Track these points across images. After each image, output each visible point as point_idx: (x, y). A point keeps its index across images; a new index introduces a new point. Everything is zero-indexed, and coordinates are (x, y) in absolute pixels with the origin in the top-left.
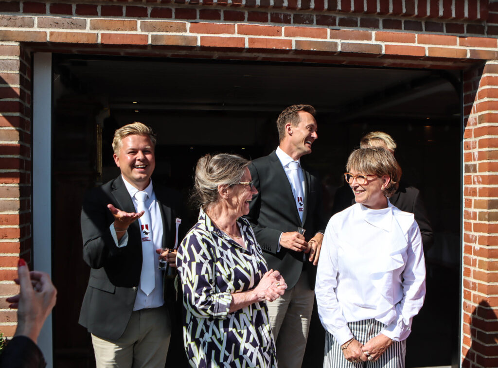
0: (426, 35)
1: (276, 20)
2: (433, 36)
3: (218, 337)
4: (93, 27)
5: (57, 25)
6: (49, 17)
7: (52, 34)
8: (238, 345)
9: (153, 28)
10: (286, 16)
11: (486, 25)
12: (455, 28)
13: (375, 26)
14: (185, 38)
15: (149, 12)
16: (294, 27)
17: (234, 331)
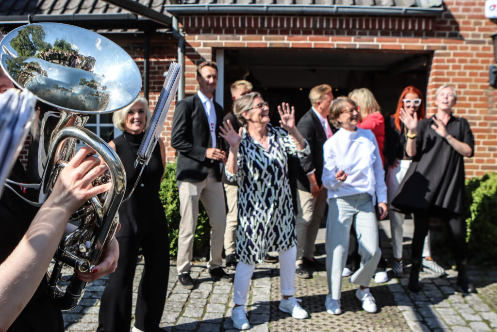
0: (403, 39)
1: (327, 33)
2: (407, 39)
3: (254, 200)
4: (244, 39)
5: (227, 39)
6: (224, 36)
7: (225, 43)
8: (253, 209)
9: (270, 39)
10: (332, 32)
11: (436, 32)
12: (418, 34)
13: (376, 35)
14: (284, 44)
15: (268, 31)
16: (336, 37)
17: (251, 200)
